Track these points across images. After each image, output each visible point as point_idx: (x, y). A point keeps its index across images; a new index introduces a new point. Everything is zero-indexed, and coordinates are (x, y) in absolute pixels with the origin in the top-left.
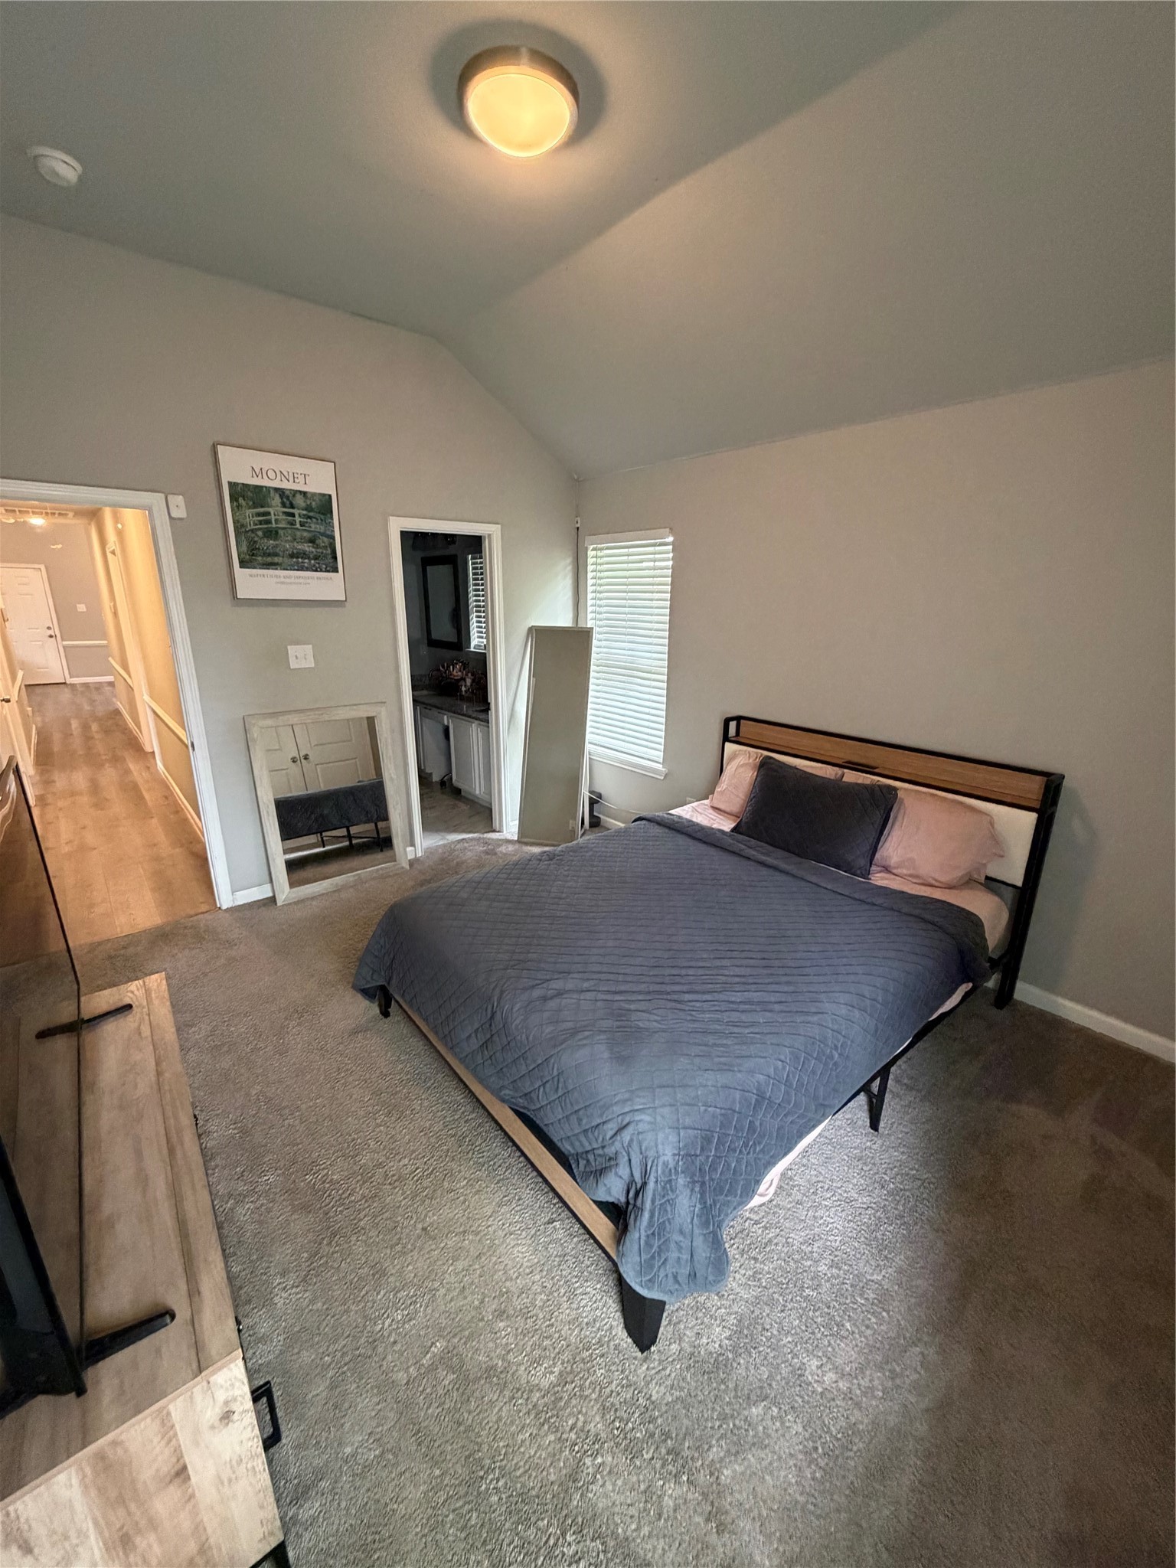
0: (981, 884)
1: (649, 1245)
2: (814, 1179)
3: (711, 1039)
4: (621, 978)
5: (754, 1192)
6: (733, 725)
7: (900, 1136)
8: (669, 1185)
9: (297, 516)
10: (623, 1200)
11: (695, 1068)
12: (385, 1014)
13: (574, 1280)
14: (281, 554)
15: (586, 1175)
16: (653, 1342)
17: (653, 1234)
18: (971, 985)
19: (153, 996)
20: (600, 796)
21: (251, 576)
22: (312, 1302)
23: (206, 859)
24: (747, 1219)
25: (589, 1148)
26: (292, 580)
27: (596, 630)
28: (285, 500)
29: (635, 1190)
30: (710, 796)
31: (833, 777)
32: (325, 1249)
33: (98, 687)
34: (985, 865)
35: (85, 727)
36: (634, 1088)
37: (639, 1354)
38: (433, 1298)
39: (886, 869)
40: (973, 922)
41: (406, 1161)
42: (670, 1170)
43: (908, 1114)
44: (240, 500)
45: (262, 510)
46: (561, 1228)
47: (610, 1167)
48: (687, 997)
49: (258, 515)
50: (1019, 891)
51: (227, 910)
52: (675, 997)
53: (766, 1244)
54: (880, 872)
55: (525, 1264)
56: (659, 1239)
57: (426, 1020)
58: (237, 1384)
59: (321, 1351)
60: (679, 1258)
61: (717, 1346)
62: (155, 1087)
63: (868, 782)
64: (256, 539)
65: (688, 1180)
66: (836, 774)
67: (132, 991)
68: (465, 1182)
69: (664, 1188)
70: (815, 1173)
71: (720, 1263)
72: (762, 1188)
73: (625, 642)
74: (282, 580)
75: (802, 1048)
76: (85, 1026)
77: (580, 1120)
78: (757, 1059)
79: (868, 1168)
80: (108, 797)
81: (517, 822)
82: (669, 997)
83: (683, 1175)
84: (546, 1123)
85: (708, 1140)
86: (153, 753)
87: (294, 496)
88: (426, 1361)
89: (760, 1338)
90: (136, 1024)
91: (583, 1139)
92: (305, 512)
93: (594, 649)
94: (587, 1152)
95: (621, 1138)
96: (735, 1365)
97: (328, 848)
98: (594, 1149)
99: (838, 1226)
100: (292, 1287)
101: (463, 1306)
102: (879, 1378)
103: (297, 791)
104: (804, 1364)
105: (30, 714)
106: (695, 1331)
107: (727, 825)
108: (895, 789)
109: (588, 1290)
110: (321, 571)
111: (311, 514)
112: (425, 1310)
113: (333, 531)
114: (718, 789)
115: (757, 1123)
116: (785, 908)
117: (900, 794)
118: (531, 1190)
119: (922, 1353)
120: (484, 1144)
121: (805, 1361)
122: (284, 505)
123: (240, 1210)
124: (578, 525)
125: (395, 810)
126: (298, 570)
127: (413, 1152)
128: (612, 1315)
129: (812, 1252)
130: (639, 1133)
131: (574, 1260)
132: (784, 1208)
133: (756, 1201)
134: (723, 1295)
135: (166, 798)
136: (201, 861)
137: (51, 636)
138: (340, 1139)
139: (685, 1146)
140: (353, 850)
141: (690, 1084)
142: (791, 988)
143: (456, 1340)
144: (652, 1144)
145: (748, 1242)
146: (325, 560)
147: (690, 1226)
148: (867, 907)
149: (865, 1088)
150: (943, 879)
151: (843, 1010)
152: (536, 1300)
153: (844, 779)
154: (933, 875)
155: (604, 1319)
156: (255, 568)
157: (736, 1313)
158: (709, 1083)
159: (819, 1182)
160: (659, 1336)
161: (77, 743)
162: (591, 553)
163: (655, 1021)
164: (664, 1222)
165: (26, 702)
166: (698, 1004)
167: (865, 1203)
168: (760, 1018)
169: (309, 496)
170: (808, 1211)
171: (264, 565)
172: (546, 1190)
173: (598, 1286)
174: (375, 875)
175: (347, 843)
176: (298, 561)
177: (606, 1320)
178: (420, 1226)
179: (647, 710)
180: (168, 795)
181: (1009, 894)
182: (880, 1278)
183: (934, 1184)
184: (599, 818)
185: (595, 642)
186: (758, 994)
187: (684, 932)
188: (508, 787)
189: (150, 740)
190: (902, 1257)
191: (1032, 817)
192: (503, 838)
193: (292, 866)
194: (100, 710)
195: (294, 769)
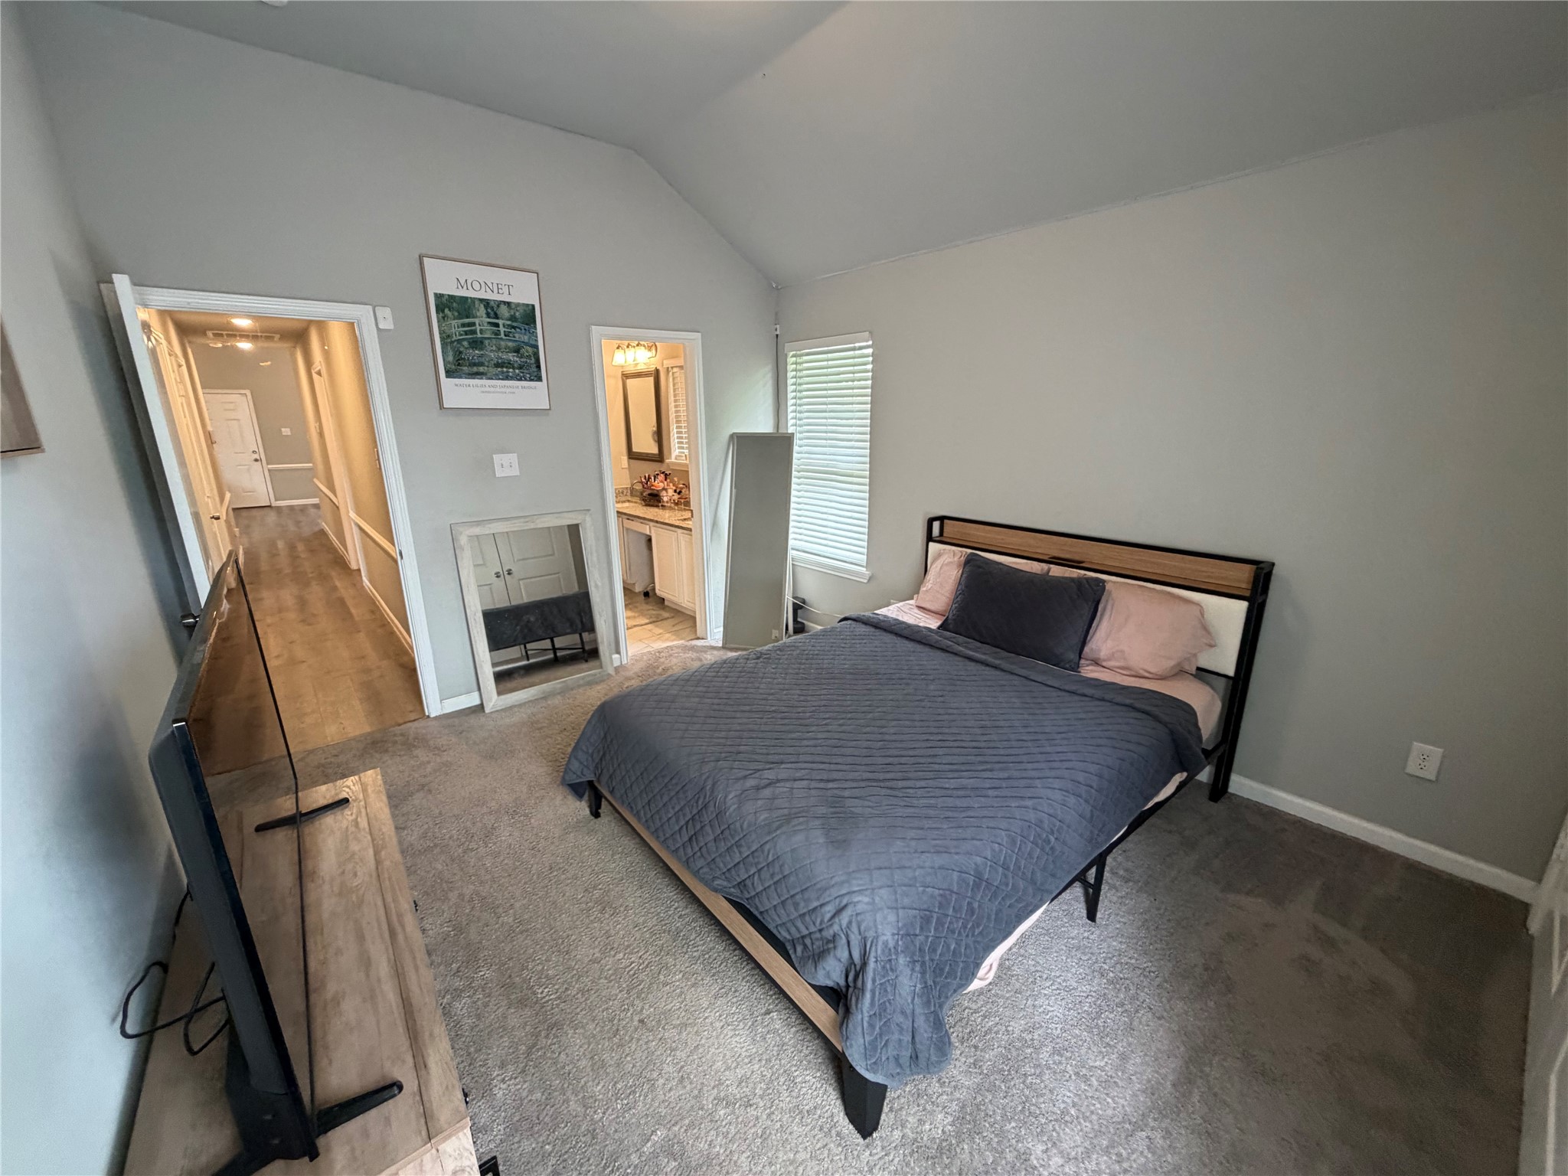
0: (1191, 674)
1: (872, 1026)
2: (1033, 969)
3: (927, 824)
4: (833, 767)
5: (974, 975)
6: (936, 525)
7: (1118, 926)
8: (889, 966)
9: (501, 326)
10: (842, 983)
11: (912, 851)
12: (596, 814)
13: (794, 1069)
14: (486, 364)
15: (803, 960)
16: (875, 1129)
17: (875, 1014)
18: (1185, 774)
19: (370, 791)
20: (804, 601)
21: (456, 385)
22: (531, 1092)
23: (414, 670)
24: (966, 1008)
25: (805, 932)
26: (498, 389)
27: (797, 436)
28: (489, 310)
29: (856, 971)
30: (915, 596)
31: (1039, 572)
32: (543, 1042)
33: (303, 509)
34: (1195, 655)
35: (292, 547)
36: (851, 870)
37: (861, 1140)
38: (653, 1087)
39: (1096, 662)
40: (1188, 710)
41: (621, 955)
42: (890, 950)
43: (1125, 905)
44: (446, 311)
45: (467, 321)
46: (778, 1020)
47: (828, 950)
48: (900, 784)
49: (463, 325)
50: (1231, 682)
51: (436, 718)
52: (888, 784)
53: (986, 1033)
54: (1091, 665)
55: (744, 1054)
56: (880, 1020)
57: (637, 815)
58: (466, 1154)
59: (541, 1139)
60: (900, 1040)
61: (940, 1132)
62: (374, 874)
63: (1075, 575)
64: (461, 349)
65: (908, 959)
66: (1042, 569)
67: (349, 786)
68: (681, 976)
69: (884, 967)
70: (1033, 963)
71: (943, 1046)
72: (981, 972)
73: (826, 447)
74: (488, 389)
75: (1019, 831)
76: (303, 819)
77: (796, 905)
78: (975, 842)
79: (1087, 957)
80: (315, 612)
81: (722, 629)
82: (882, 784)
83: (902, 955)
84: (762, 910)
85: (926, 920)
86: (359, 570)
87: (498, 306)
88: (647, 1148)
89: (983, 1123)
90: (354, 816)
91: (799, 924)
92: (509, 323)
93: (795, 455)
94: (803, 937)
95: (840, 920)
96: (958, 1150)
97: (531, 661)
98: (810, 933)
99: (1058, 1014)
100: (510, 1080)
101: (681, 1095)
102: (1105, 1162)
103: (501, 603)
104: (1028, 1148)
105: (237, 534)
106: (918, 1117)
107: (934, 623)
108: (1104, 581)
109: (808, 1078)
110: (526, 380)
111: (515, 324)
112: (645, 1099)
113: (537, 341)
114: (923, 589)
115: (976, 905)
116: (995, 700)
117: (1108, 586)
118: (747, 982)
119: (1148, 1137)
120: (698, 939)
121: (1030, 1145)
122: (488, 315)
123: (457, 1005)
124: (778, 333)
125: (601, 616)
126: (502, 379)
127: (628, 946)
128: (832, 1103)
129: (1032, 1040)
130: (857, 914)
131: (793, 1049)
132: (1002, 997)
133: (976, 985)
134: (944, 1082)
135: (373, 612)
136: (410, 672)
137: (256, 460)
138: (554, 936)
139: (905, 925)
140: (557, 662)
141: (907, 865)
142: (1006, 775)
143: (676, 1129)
144: (871, 924)
145: (968, 1031)
146: (529, 368)
147: (911, 1006)
148: (1077, 698)
149: (1081, 877)
150: (1153, 670)
151: (1058, 796)
152: (755, 1089)
153: (1050, 574)
154: (1146, 667)
155: (825, 1107)
156: (461, 377)
157: (958, 1099)
158: (927, 864)
159: (1037, 971)
160: (881, 1122)
161: (283, 561)
162: (791, 360)
163: (869, 807)
164: (884, 1002)
165: (233, 522)
166: (911, 791)
167: (1083, 992)
168: (975, 803)
169: (513, 306)
170: (1027, 1000)
171: (469, 374)
172: (762, 982)
173: (818, 1074)
174: (581, 682)
175: (551, 656)
176: (504, 370)
177: (827, 1108)
178: (636, 1018)
179: (849, 514)
180: (375, 609)
181: (1221, 684)
182: (1103, 1064)
183: (1154, 972)
184: (803, 624)
185: (796, 448)
186: (972, 780)
187: (894, 723)
188: (712, 595)
189: (356, 557)
190: (1125, 1044)
191: (1243, 605)
192: (708, 644)
193: (500, 677)
194: (307, 531)
195: (499, 584)
